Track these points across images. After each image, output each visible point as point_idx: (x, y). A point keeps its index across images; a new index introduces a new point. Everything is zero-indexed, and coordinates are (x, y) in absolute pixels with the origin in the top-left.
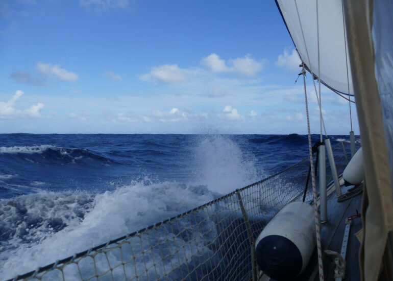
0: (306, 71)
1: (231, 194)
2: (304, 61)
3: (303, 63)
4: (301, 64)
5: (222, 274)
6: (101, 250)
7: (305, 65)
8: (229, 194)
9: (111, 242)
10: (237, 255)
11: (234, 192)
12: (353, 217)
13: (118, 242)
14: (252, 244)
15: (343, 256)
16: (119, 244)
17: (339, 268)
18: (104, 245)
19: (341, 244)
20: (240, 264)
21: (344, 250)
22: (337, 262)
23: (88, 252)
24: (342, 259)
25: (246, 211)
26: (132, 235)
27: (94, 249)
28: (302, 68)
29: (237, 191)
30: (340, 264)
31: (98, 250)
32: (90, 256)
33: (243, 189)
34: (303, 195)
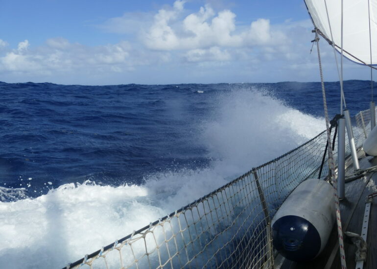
0: (320, 36)
1: (248, 173)
2: (317, 26)
3: (316, 28)
4: (314, 29)
5: (240, 258)
6: (127, 242)
7: (318, 30)
8: (246, 174)
9: (136, 233)
10: (255, 237)
11: (251, 171)
12: (373, 195)
13: (142, 232)
14: (268, 224)
15: (364, 238)
16: (143, 234)
17: (360, 251)
18: (129, 236)
19: (362, 224)
20: (258, 246)
21: (365, 231)
22: (358, 245)
23: (115, 245)
24: (364, 241)
25: (262, 191)
26: (155, 224)
27: (120, 241)
28: (314, 33)
29: (254, 169)
30: (362, 247)
31: (123, 242)
32: (116, 248)
33: (260, 167)
34: (319, 171)
